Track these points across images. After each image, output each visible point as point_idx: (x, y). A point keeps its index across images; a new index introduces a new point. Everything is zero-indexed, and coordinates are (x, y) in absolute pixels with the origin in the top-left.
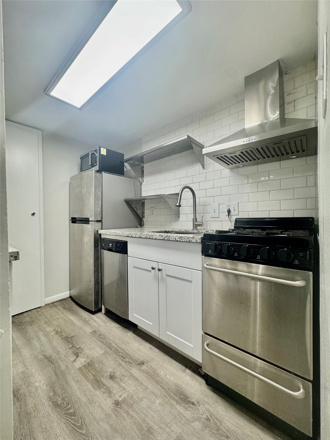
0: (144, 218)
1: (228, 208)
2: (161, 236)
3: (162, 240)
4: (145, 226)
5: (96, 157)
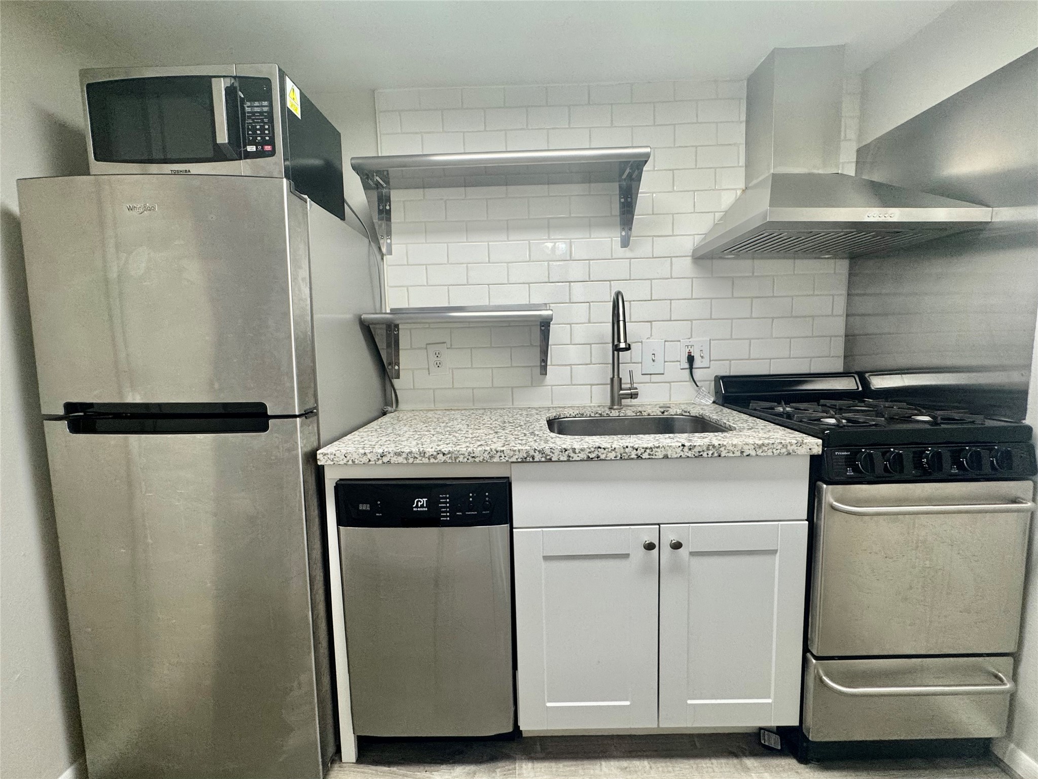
0: (398, 377)
1: (687, 350)
4: (401, 406)
5: (261, 113)
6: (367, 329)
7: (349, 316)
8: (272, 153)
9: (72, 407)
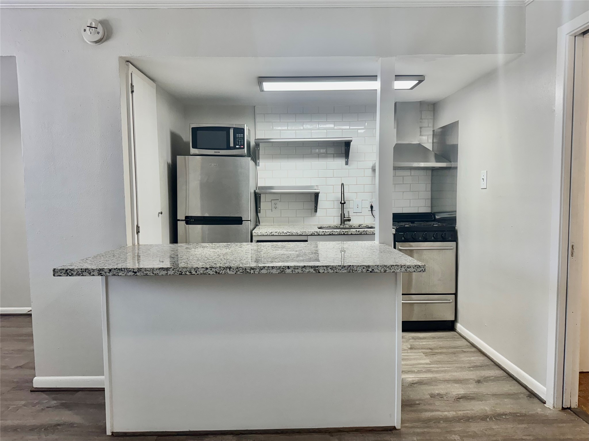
0: (260, 213)
1: (371, 204)
2: (357, 232)
3: (359, 234)
5: (241, 137)
8: (244, 148)
9: (187, 217)
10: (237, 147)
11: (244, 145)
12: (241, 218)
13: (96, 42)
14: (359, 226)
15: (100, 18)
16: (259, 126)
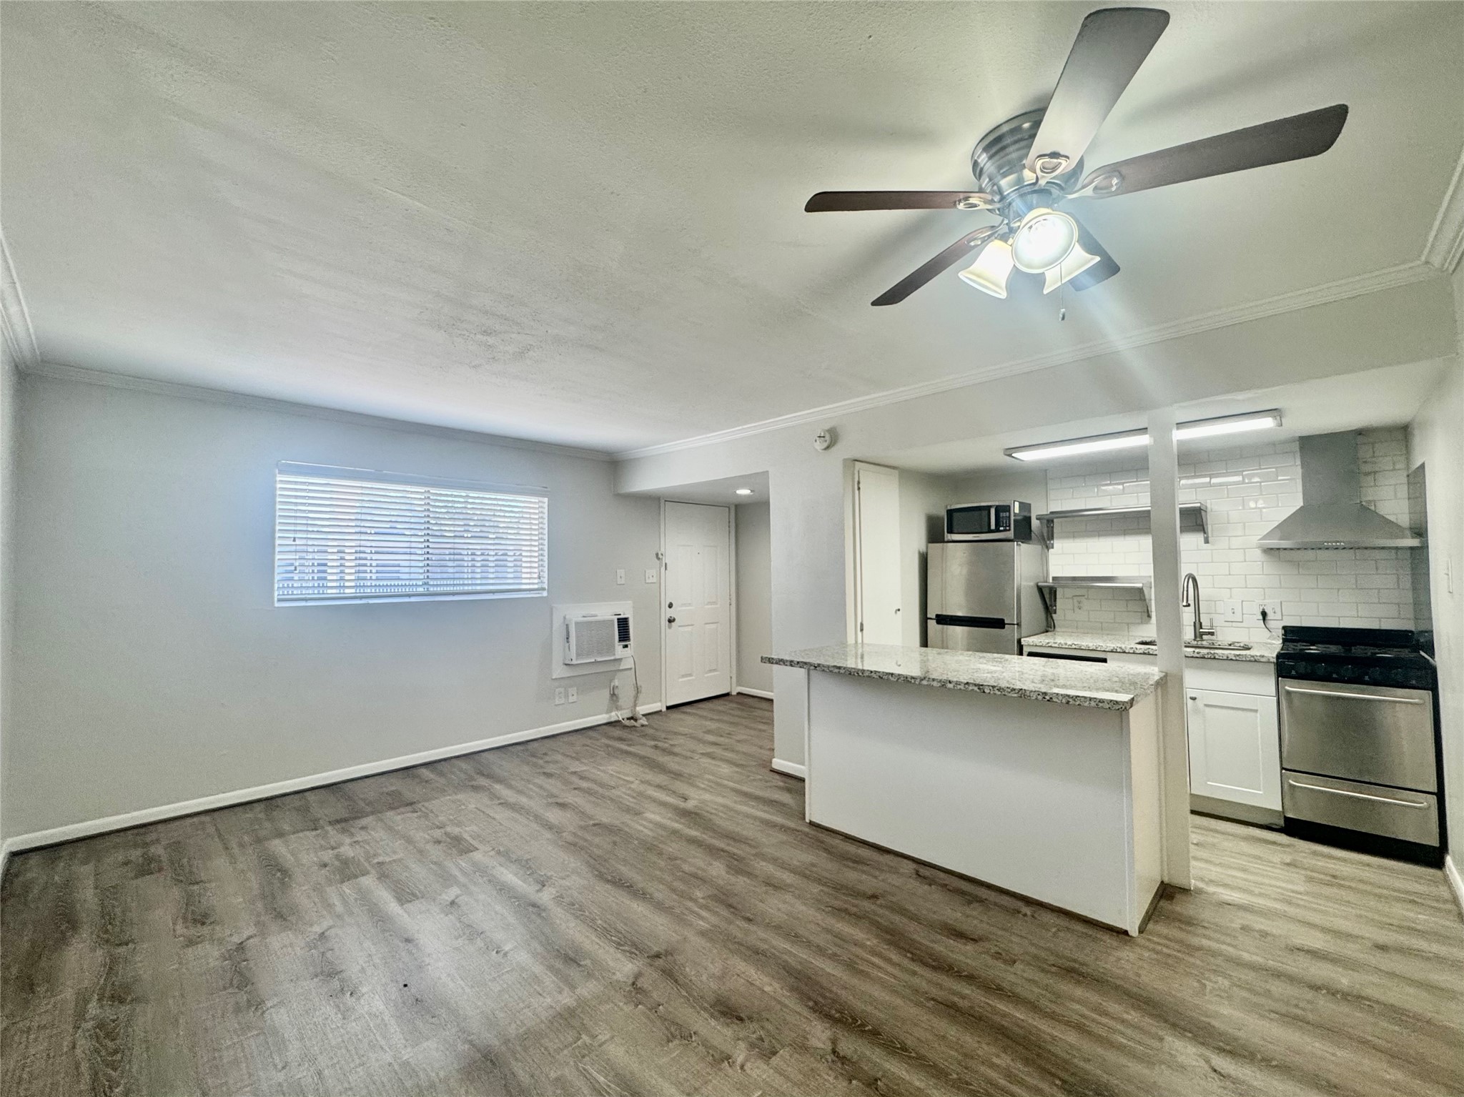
0: (1055, 613)
1: (1261, 608)
4: (1057, 629)
5: (1006, 517)
6: (1040, 589)
7: (1032, 584)
8: (1009, 530)
9: (937, 616)
10: (1002, 528)
11: (1009, 526)
12: (1003, 620)
13: (825, 449)
14: (1230, 645)
15: (827, 427)
16: (1052, 495)
